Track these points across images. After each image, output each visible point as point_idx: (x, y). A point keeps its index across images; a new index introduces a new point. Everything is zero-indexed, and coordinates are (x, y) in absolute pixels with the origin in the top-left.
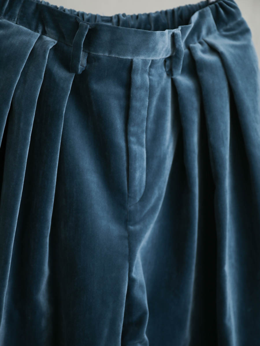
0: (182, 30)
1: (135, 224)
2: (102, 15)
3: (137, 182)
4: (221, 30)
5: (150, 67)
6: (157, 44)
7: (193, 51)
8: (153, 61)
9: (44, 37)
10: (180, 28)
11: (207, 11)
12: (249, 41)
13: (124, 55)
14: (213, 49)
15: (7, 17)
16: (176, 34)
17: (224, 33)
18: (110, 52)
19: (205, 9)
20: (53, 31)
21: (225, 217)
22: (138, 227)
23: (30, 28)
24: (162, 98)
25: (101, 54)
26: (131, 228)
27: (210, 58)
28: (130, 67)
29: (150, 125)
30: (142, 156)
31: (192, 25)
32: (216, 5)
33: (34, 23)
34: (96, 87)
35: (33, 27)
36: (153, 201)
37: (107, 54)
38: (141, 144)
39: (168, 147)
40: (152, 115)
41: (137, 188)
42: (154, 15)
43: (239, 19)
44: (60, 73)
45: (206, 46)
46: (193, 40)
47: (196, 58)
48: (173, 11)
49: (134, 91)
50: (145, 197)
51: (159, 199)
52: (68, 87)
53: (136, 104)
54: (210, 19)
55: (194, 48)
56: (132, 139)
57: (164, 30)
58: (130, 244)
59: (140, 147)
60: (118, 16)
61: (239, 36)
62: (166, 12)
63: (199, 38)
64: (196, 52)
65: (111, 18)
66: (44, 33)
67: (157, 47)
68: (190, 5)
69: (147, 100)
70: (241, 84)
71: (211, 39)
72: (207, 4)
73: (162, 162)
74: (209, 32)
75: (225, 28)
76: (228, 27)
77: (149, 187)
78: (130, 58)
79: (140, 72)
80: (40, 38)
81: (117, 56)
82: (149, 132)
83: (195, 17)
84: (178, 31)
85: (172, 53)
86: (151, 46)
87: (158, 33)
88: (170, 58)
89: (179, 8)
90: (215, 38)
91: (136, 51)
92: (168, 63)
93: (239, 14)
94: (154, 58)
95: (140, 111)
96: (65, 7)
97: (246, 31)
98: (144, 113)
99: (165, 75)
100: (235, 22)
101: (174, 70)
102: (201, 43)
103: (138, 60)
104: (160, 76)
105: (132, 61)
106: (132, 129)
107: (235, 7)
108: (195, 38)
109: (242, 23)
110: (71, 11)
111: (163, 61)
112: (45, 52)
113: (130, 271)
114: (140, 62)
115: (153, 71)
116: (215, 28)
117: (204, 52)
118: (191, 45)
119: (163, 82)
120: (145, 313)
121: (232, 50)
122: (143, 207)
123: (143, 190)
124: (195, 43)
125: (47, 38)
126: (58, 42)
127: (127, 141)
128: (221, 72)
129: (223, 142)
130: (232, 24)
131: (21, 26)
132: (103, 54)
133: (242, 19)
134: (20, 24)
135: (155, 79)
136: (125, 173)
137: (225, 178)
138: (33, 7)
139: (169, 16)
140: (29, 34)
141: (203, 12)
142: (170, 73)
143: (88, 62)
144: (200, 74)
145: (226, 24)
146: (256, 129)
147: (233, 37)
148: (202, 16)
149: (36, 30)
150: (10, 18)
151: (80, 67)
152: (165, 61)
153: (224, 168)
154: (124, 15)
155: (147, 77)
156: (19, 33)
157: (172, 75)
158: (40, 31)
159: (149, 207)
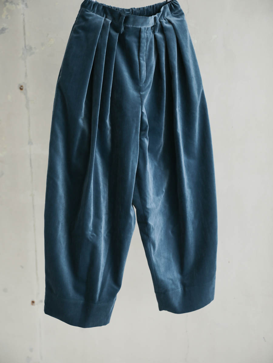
0: (158, 15)
1: (142, 92)
2: (125, 8)
3: (143, 75)
4: (173, 14)
5: (147, 30)
6: (149, 22)
7: (162, 23)
8: (148, 28)
9: (106, 19)
10: (157, 14)
11: (167, 6)
12: (184, 18)
13: (138, 26)
14: (170, 22)
15: (92, 11)
16: (156, 17)
17: (174, 15)
18: (133, 25)
19: (166, 5)
20: (110, 17)
21: (176, 91)
22: (144, 93)
23: (101, 16)
24: (151, 42)
25: (129, 26)
26: (141, 93)
27: (168, 26)
28: (140, 31)
29: (147, 53)
30: (144, 65)
31: (161, 13)
32: (170, 3)
33: (102, 14)
34: (128, 38)
35: (102, 15)
36: (149, 83)
37: (132, 26)
38: (144, 61)
39: (153, 62)
40: (147, 49)
41: (143, 78)
42: (146, 8)
43: (179, 9)
44: (114, 33)
45: (167, 21)
46: (162, 18)
47: (163, 26)
48: (153, 5)
49: (141, 40)
50: (146, 81)
51: (151, 83)
52: (117, 38)
53: (142, 45)
54: (168, 9)
55: (162, 22)
56: (141, 58)
57: (151, 16)
58: (141, 99)
59: (144, 62)
60: (132, 9)
61: (180, 16)
62: (150, 6)
63: (164, 17)
64: (163, 23)
65: (129, 9)
66: (106, 17)
67: (149, 23)
68: (160, 3)
69: (146, 43)
70: (181, 36)
71: (169, 18)
72: (166, 3)
73: (151, 68)
74: (168, 15)
75: (174, 13)
76: (175, 12)
77: (147, 78)
78: (140, 27)
79: (143, 32)
80: (105, 20)
81: (135, 27)
82: (146, 55)
83: (162, 9)
84: (156, 16)
85: (155, 24)
86: (147, 22)
87: (150, 17)
88: (153, 26)
89: (155, 4)
90: (170, 17)
91: (142, 25)
92: (153, 28)
93: (179, 7)
94: (148, 27)
95: (144, 47)
96: (111, 6)
97: (183, 14)
98: (145, 48)
99: (152, 33)
100: (178, 10)
101: (155, 31)
102: (165, 19)
103: (143, 28)
104: (150, 34)
105: (141, 28)
106: (141, 54)
107: (178, 4)
108: (163, 17)
109: (181, 11)
110: (114, 7)
111: (151, 28)
112: (108, 25)
113: (142, 109)
114: (143, 29)
115: (148, 31)
116: (170, 13)
117: (166, 23)
118: (161, 20)
119: (151, 36)
120: (147, 126)
121: (177, 22)
122: (145, 85)
123: (145, 79)
124: (162, 20)
125: (108, 20)
126: (112, 21)
127: (139, 59)
128: (173, 31)
129: (175, 59)
130: (176, 11)
131: (98, 15)
132: (130, 26)
133: (181, 9)
134: (97, 14)
135: (148, 35)
136: (138, 72)
137: (176, 74)
138: (102, 7)
139: (152, 8)
140: (101, 18)
141: (165, 6)
142: (154, 32)
143: (125, 29)
144: (165, 32)
145: (174, 11)
146: (187, 54)
147: (177, 17)
148: (165, 8)
149: (103, 16)
150: (93, 12)
151: (122, 31)
152: (152, 27)
153: (175, 70)
154: (134, 8)
155: (145, 34)
156: (98, 18)
157: (155, 33)
158: (105, 17)
159: (147, 85)
